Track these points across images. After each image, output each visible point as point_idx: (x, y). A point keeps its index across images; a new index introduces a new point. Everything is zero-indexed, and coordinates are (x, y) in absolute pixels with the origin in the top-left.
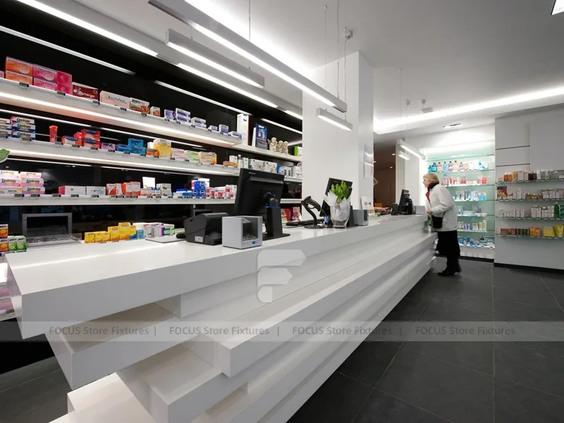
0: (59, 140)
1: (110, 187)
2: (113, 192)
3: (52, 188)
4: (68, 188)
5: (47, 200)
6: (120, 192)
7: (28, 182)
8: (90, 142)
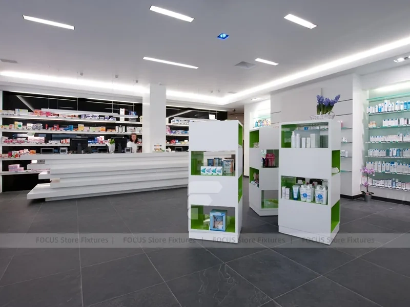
0: (48, 129)
1: (62, 141)
2: (63, 142)
3: (46, 141)
4: (49, 141)
5: (44, 144)
6: (64, 142)
7: (40, 140)
8: (56, 128)
